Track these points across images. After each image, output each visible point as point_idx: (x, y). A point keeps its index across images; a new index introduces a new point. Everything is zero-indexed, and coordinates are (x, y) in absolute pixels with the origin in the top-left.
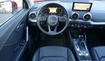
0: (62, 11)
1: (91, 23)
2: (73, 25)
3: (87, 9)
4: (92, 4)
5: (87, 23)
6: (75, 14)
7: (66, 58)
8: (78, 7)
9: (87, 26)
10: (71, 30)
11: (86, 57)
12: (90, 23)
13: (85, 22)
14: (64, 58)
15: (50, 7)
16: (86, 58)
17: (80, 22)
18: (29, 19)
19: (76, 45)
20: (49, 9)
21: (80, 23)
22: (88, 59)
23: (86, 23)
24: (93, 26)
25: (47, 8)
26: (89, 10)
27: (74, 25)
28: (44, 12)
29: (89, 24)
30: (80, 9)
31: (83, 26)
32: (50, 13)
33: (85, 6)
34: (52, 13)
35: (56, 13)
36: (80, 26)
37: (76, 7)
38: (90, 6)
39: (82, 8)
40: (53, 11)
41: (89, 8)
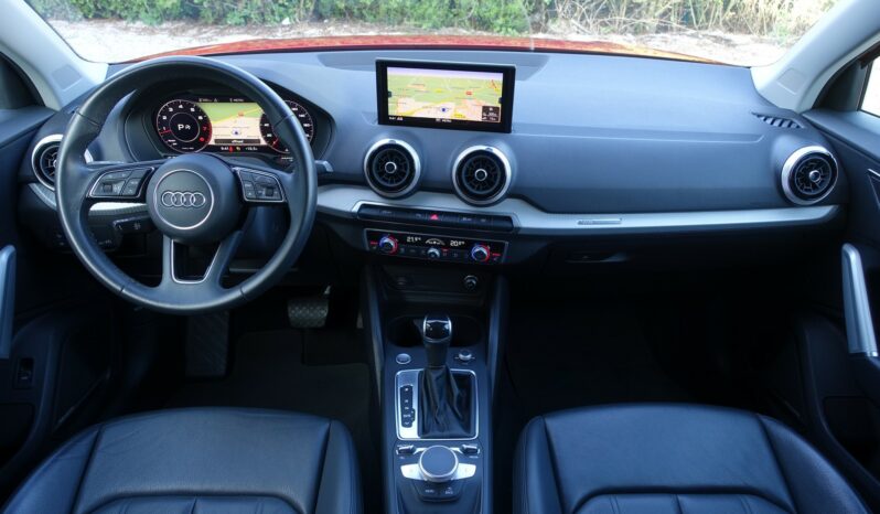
2: (387, 240)
3: (485, 109)
4: (509, 74)
5: (489, 217)
6: (391, 151)
8: (417, 95)
10: (401, 282)
11: (450, 492)
12: (509, 219)
15: (212, 98)
17: (439, 213)
18: (35, 187)
19: (407, 395)
20: (199, 112)
21: (435, 218)
24: (538, 246)
25: (187, 107)
26: (500, 121)
27: (401, 240)
28: (168, 136)
29: (503, 231)
30: (438, 115)
31: (469, 245)
32: (216, 141)
33: (469, 94)
34: (234, 147)
35: (263, 143)
36: (440, 242)
37: (404, 96)
38: (500, 88)
39: (450, 105)
40: (238, 130)
41: (495, 109)
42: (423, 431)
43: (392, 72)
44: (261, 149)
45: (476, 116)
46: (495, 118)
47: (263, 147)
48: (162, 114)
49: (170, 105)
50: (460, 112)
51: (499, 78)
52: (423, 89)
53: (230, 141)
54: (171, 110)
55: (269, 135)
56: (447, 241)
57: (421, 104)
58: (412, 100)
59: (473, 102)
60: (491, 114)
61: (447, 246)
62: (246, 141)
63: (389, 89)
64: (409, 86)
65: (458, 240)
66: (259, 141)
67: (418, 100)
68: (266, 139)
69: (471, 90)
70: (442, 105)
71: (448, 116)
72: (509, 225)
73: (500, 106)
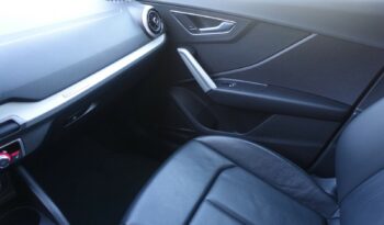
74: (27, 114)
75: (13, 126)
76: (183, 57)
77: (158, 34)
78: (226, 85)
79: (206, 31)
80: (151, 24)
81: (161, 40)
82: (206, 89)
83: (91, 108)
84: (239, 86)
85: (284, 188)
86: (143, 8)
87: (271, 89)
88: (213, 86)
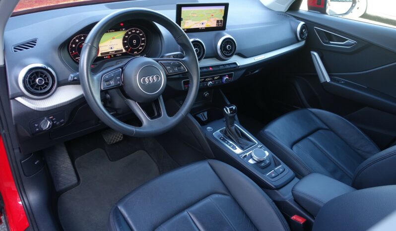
0: (143, 42)
1: (239, 65)
3: (218, 21)
4: (226, 6)
5: (229, 64)
7: (223, 190)
8: (193, 18)
9: (230, 76)
11: (268, 162)
12: (235, 63)
13: (223, 65)
14: (216, 196)
16: (269, 164)
17: (212, 67)
19: (224, 140)
21: (211, 69)
22: (273, 163)
23: (228, 66)
24: (244, 71)
26: (222, 26)
29: (235, 68)
30: (200, 26)
31: (221, 78)
32: (102, 54)
33: (212, 16)
34: (110, 56)
35: (124, 51)
36: (211, 79)
37: (188, 20)
38: (223, 12)
39: (205, 21)
40: (112, 46)
41: (221, 21)
42: (242, 148)
43: (184, 9)
44: (123, 54)
45: (214, 25)
46: (221, 24)
47: (124, 53)
48: (72, 44)
49: (77, 38)
50: (208, 24)
51: (223, 8)
52: (195, 15)
53: (108, 53)
54: (77, 41)
55: (127, 47)
56: (213, 77)
57: (194, 22)
58: (191, 21)
59: (214, 19)
60: (220, 23)
61: (214, 80)
62: (116, 51)
63: (182, 17)
64: (190, 15)
65: (217, 76)
66: (122, 50)
67: (193, 21)
68: (125, 49)
69: (213, 14)
70: (201, 22)
71: (204, 26)
72: (235, 66)
73: (222, 19)
74: (241, 62)
75: (234, 66)
76: (313, 57)
77: (303, 39)
78: (338, 81)
79: (334, 44)
80: (301, 33)
81: (303, 43)
82: (322, 80)
83: (257, 71)
84: (346, 84)
85: (359, 151)
86: (299, 23)
87: (368, 90)
88: (328, 80)
